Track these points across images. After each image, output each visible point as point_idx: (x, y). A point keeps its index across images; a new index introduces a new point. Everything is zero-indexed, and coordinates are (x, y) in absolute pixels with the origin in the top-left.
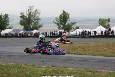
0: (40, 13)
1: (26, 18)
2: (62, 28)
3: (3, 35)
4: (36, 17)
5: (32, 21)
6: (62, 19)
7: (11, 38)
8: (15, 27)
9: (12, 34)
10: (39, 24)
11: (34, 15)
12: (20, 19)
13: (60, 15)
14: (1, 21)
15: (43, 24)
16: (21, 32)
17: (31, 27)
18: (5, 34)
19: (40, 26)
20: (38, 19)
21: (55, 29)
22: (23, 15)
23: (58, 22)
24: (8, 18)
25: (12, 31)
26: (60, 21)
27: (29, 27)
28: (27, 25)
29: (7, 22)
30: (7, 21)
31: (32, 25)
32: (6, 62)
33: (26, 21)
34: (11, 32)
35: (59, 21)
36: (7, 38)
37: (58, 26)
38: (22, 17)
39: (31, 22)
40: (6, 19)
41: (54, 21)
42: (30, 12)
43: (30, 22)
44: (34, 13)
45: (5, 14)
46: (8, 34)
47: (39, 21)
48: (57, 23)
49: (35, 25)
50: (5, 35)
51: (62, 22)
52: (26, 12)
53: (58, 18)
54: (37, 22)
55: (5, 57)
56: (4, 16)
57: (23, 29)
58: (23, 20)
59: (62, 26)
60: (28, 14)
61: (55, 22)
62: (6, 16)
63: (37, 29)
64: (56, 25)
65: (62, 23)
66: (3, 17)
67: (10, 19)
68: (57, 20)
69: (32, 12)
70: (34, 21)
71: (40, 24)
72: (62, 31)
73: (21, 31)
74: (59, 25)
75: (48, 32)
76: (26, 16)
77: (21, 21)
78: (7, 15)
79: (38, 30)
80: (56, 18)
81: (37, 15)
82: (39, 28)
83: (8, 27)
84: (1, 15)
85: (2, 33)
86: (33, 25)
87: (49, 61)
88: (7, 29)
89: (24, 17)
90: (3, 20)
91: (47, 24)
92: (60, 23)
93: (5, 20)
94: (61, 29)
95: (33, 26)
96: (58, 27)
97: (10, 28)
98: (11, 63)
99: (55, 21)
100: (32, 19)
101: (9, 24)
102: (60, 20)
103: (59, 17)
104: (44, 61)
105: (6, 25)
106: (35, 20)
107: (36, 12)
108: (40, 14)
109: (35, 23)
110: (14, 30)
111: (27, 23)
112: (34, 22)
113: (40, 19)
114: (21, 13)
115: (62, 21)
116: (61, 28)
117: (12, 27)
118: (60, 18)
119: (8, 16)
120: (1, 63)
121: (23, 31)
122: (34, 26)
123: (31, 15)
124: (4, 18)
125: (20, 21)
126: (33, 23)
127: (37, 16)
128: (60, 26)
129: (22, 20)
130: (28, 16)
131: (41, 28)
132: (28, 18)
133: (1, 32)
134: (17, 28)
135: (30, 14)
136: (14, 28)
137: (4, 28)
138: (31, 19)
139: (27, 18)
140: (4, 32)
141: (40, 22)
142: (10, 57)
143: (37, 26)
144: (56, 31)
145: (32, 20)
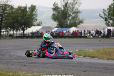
0: (80, 3)
1: (60, 11)
2: (112, 24)
3: (29, 35)
4: (74, 9)
5: (70, 15)
6: (112, 12)
7: (40, 38)
8: (45, 23)
9: (41, 32)
10: (79, 19)
11: (71, 6)
12: (52, 12)
13: (109, 6)
14: (26, 15)
15: (84, 19)
16: (53, 31)
17: (67, 23)
18: (32, 33)
19: (80, 21)
20: (77, 12)
21: (102, 25)
22: (57, 7)
23: (106, 17)
24: (36, 10)
25: (42, 29)
26: (109, 14)
27: (65, 23)
28: (63, 21)
29: (34, 17)
30: (34, 14)
31: (69, 20)
32: (33, 72)
33: (60, 15)
34: (40, 30)
35: (107, 14)
36: (34, 38)
37: (105, 22)
38: (56, 9)
39: (68, 16)
40: (33, 12)
41: (100, 14)
42: (66, 2)
43: (66, 16)
44: (72, 3)
45: (32, 5)
46: (35, 33)
47: (78, 14)
48: (104, 17)
49: (74, 21)
50: (30, 35)
51: (112, 16)
52: (61, 1)
53: (106, 11)
54: (77, 16)
55: (31, 65)
56: (29, 8)
57: (56, 25)
58: (56, 13)
59: (111, 22)
60: (64, 5)
61: (101, 17)
62: (33, 8)
63: (75, 26)
64: (104, 20)
65: (112, 18)
66: (28, 10)
67: (38, 12)
68: (104, 13)
69: (69, 2)
70: (71, 14)
71: (81, 19)
72: (111, 28)
73: (54, 29)
74: (107, 20)
75: (93, 30)
76: (61, 8)
77: (54, 15)
78: (35, 6)
79: (78, 27)
80: (104, 10)
81: (76, 6)
82: (79, 24)
83: (35, 23)
84: (26, 6)
85: (28, 32)
86: (71, 20)
87: (93, 71)
88: (34, 26)
89: (58, 9)
90: (29, 13)
91: (91, 19)
92: (109, 17)
93: (31, 13)
94: (109, 26)
95: (70, 22)
96: (107, 23)
97: (38, 25)
98: (40, 73)
99: (102, 14)
100: (69, 11)
101: (36, 20)
102: (108, 12)
103: (108, 9)
104: (86, 71)
105: (33, 20)
106: (73, 13)
107: (75, 3)
108: (80, 6)
109: (73, 18)
110: (43, 27)
111: (62, 17)
112: (71, 16)
113: (80, 11)
114: (54, 4)
115: (112, 14)
116: (110, 24)
117: (41, 24)
118: (110, 10)
119: (35, 8)
120: (26, 73)
121: (56, 29)
122: (72, 22)
123: (68, 6)
124: (30, 10)
125: (52, 15)
126: (70, 18)
127: (76, 8)
128: (109, 22)
129: (54, 13)
130: (64, 8)
131: (81, 25)
132: (64, 10)
133: (26, 30)
134: (47, 25)
135: (66, 5)
136: (44, 25)
137: (29, 25)
138: (67, 12)
139: (62, 10)
140: (29, 31)
141: (80, 17)
142: (39, 65)
143: (77, 22)
144: (104, 29)
145: (69, 13)
